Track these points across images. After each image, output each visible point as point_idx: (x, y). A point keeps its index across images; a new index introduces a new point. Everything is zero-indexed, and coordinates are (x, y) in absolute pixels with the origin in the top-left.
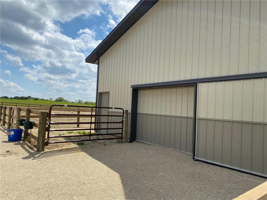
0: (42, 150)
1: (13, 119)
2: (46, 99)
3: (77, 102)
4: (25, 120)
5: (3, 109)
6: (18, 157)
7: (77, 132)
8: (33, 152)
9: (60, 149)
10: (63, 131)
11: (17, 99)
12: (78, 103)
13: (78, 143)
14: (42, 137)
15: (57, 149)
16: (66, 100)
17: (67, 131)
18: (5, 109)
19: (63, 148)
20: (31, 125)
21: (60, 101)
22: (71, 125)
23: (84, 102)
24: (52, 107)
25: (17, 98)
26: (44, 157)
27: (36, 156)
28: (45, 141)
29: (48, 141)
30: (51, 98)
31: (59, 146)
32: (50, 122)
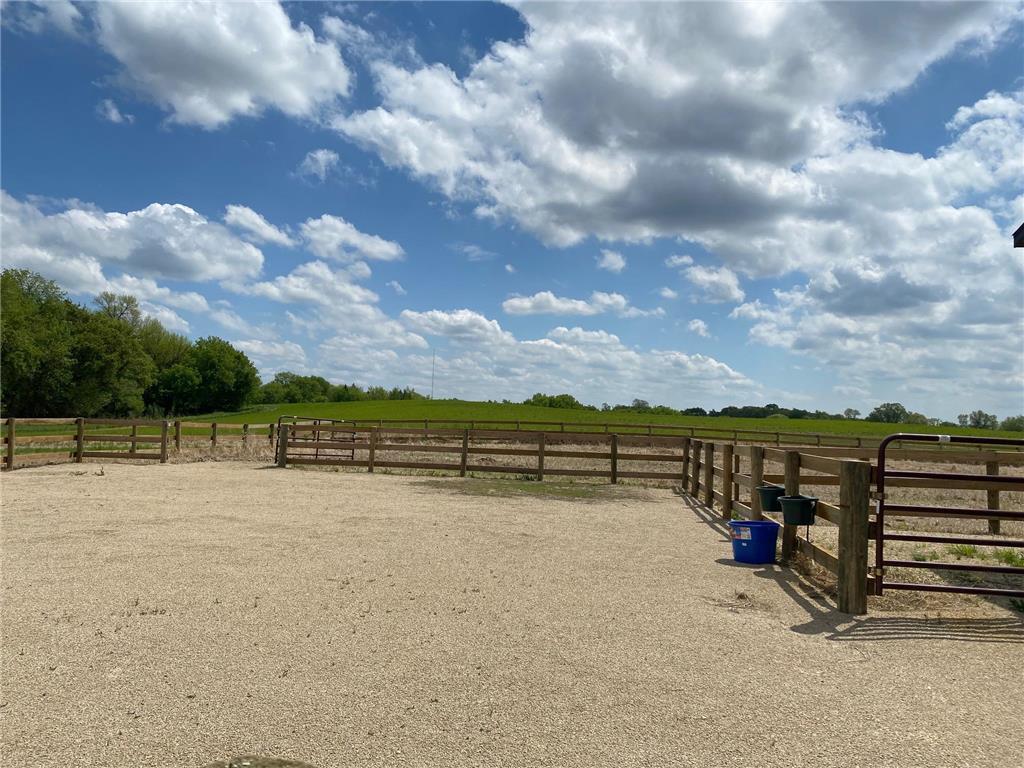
0: (860, 610)
1: (737, 486)
2: (832, 412)
3: (969, 423)
4: (784, 490)
5: (703, 452)
6: (777, 619)
7: (997, 555)
8: (824, 609)
9: (932, 615)
10: (927, 543)
11: (731, 416)
12: (970, 426)
13: (1014, 602)
14: (854, 559)
15: (919, 614)
16: (917, 416)
17: (949, 545)
18: (710, 451)
19: (946, 614)
20: (807, 512)
21: (888, 422)
22: (957, 521)
23: (1003, 424)
24: (889, 445)
25: (729, 412)
26: (871, 637)
27: (840, 628)
28: (869, 576)
29: (881, 577)
30: (854, 409)
31: (924, 602)
32: (882, 502)
